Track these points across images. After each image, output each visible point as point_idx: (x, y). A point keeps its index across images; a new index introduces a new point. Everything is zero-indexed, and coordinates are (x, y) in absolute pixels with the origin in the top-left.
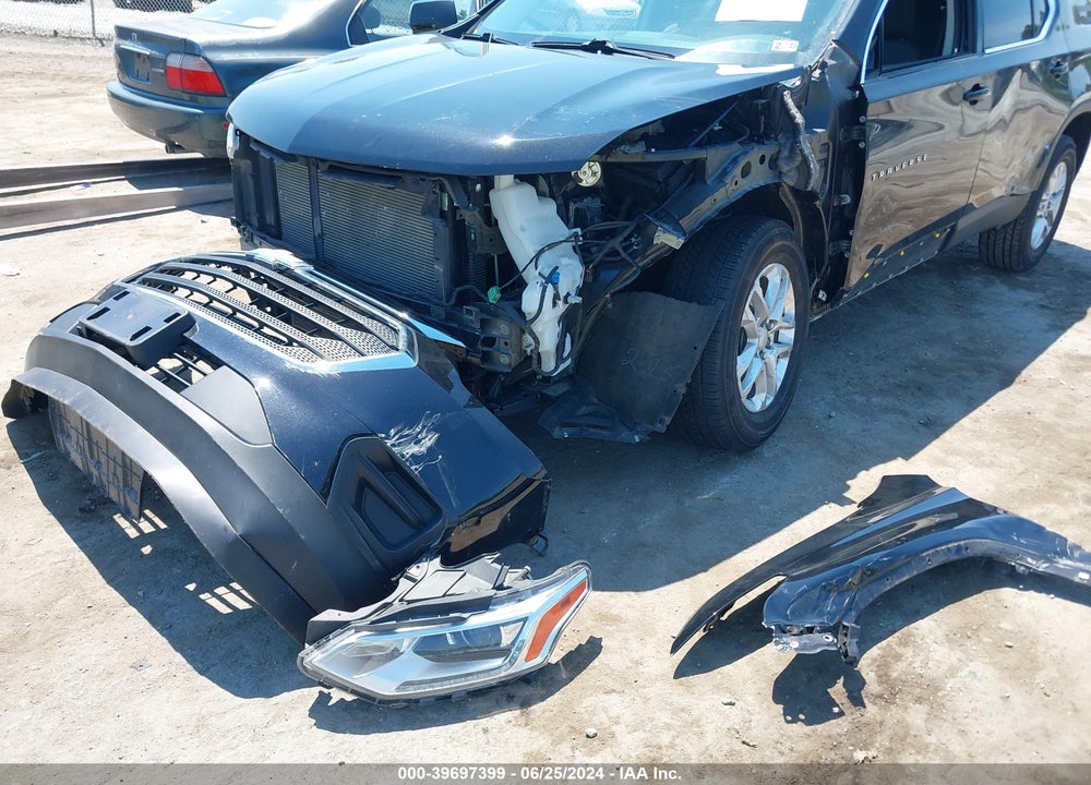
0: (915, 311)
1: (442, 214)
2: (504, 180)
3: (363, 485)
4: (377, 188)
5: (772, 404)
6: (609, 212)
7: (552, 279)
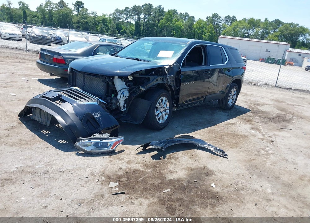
0: (202, 115)
1: (105, 82)
2: (116, 77)
3: (88, 120)
4: (95, 77)
5: (164, 123)
6: (134, 85)
7: (123, 93)
